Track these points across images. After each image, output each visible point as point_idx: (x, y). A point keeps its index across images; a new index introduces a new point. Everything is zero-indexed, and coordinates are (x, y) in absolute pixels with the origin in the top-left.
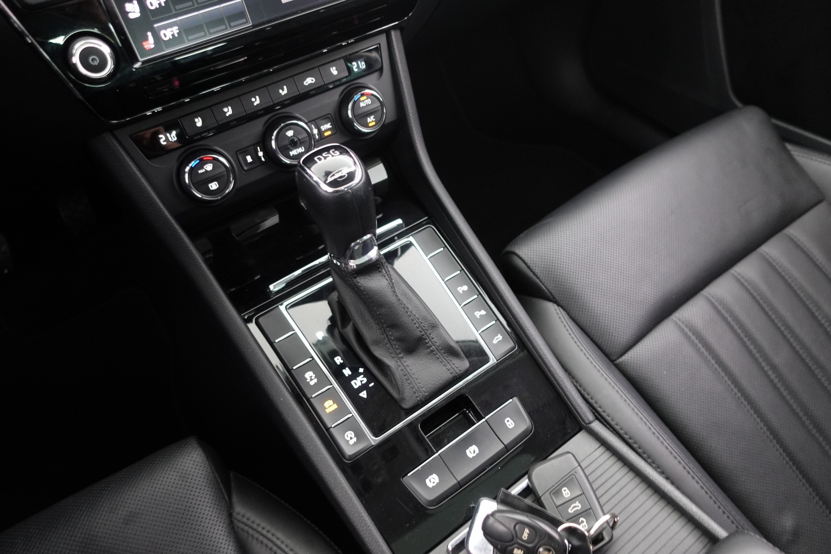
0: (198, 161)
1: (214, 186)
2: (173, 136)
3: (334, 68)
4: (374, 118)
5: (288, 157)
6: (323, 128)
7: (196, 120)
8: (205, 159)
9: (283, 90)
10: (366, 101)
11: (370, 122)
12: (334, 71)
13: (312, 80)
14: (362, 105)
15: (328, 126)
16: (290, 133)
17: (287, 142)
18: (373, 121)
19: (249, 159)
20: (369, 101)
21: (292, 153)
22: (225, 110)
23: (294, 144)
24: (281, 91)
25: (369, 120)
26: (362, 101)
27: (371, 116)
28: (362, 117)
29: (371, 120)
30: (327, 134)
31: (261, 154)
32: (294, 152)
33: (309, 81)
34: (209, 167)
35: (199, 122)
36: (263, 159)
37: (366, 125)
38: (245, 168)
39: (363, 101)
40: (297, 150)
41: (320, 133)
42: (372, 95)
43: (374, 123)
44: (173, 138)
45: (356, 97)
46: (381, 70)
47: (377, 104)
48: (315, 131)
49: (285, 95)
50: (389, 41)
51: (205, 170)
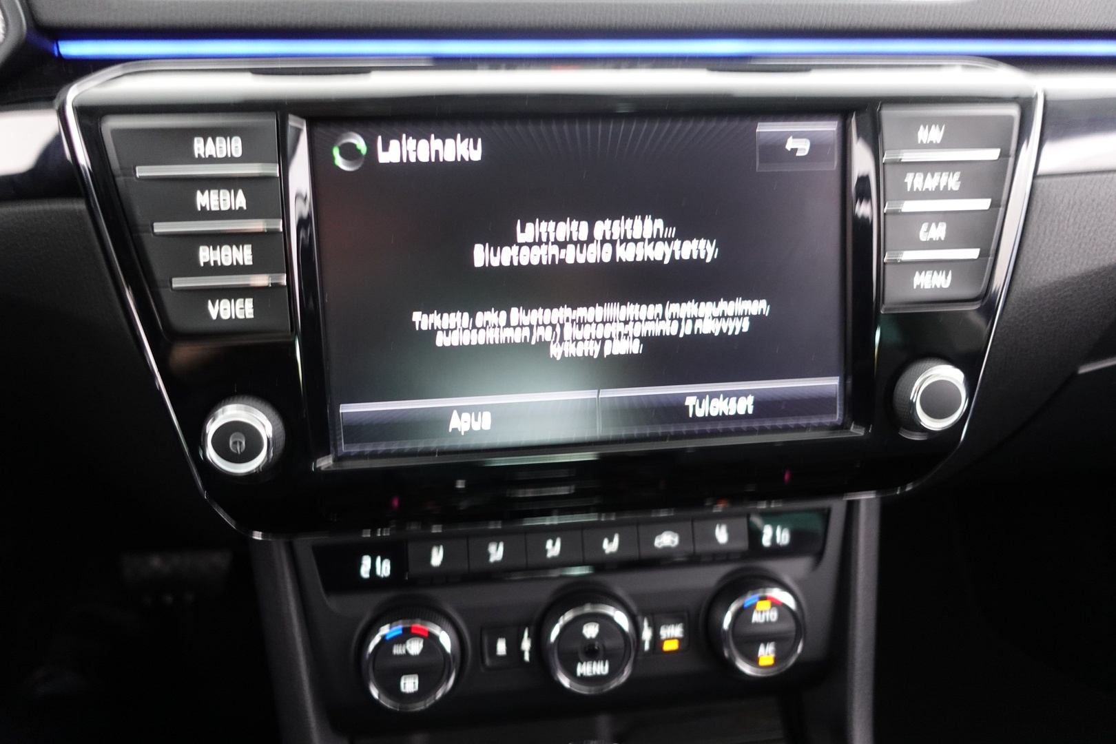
0: (401, 629)
1: (410, 685)
2: (384, 568)
3: (724, 529)
4: (773, 651)
5: (571, 673)
6: (665, 632)
7: (435, 552)
8: (413, 629)
9: (611, 540)
10: (767, 613)
11: (762, 657)
12: (721, 535)
13: (673, 540)
14: (756, 618)
15: (678, 631)
16: (591, 631)
17: (577, 646)
18: (769, 656)
19: (501, 647)
20: (773, 616)
21: (581, 669)
22: (492, 549)
23: (592, 652)
24: (605, 544)
25: (762, 651)
26: (757, 611)
27: (769, 643)
28: (749, 641)
29: (766, 655)
30: (667, 646)
31: (526, 645)
32: (584, 669)
33: (667, 540)
34: (415, 647)
35: (437, 558)
36: (527, 657)
37: (753, 659)
38: (487, 665)
39: (761, 611)
40: (594, 666)
41: (657, 641)
42: (784, 604)
43: (771, 662)
45: (749, 599)
46: (819, 556)
47: (789, 625)
48: (647, 634)
49: (612, 554)
50: (852, 508)
51: (407, 651)
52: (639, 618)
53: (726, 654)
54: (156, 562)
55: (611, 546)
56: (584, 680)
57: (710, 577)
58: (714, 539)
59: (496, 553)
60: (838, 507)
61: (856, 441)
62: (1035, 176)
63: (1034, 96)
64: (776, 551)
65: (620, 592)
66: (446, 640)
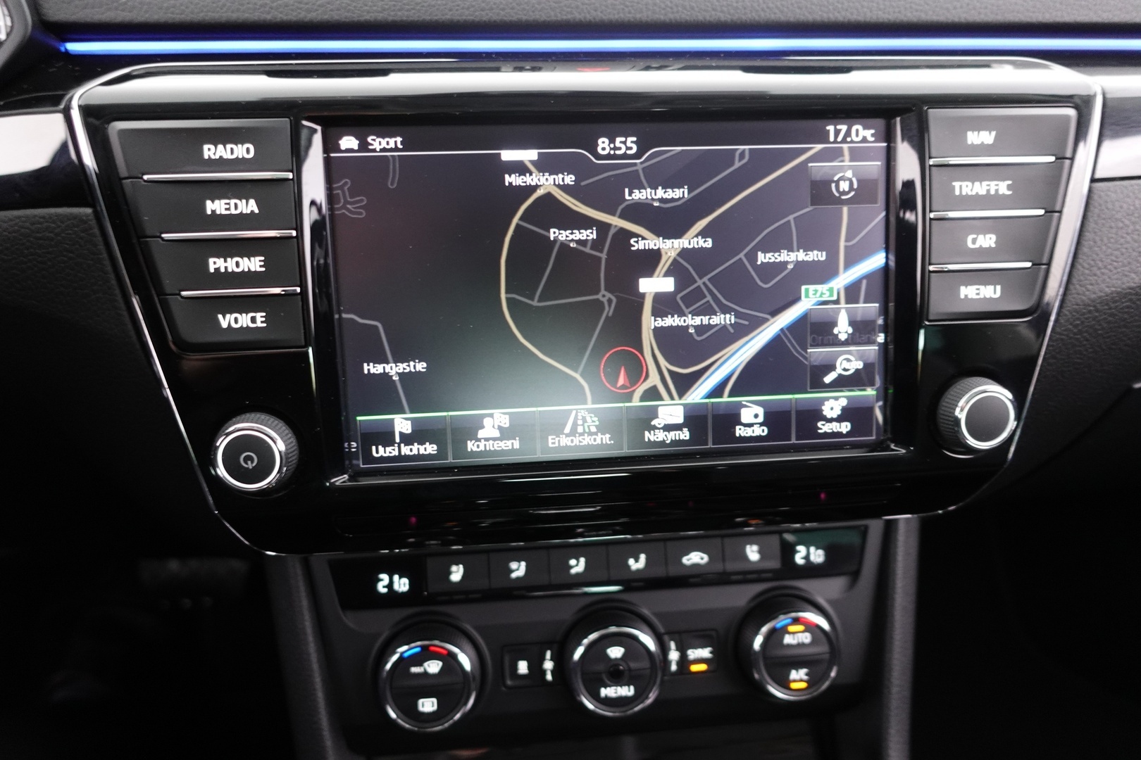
0: (418, 650)
1: (428, 705)
2: (402, 585)
3: (755, 548)
4: (807, 675)
5: (595, 696)
6: (693, 654)
7: (454, 568)
8: (433, 648)
9: (637, 560)
10: (800, 635)
11: (795, 681)
12: (753, 553)
13: (702, 559)
14: (788, 640)
15: (705, 653)
16: (616, 652)
17: (601, 667)
18: (801, 680)
19: (523, 667)
20: (806, 638)
21: (605, 692)
22: (514, 565)
23: (616, 674)
24: (631, 562)
25: (794, 675)
26: (789, 633)
27: (802, 668)
28: (781, 663)
29: (799, 677)
30: (695, 668)
31: (548, 665)
32: (608, 692)
33: (696, 558)
35: (457, 574)
36: (549, 677)
37: (784, 683)
38: (509, 682)
39: (794, 633)
40: (619, 688)
41: (684, 662)
42: (818, 627)
43: (803, 685)
44: (402, 586)
45: (781, 621)
46: (855, 575)
47: (823, 648)
48: (674, 655)
49: (638, 571)
50: (890, 528)
51: (425, 670)
52: (666, 638)
53: (756, 676)
54: (174, 565)
55: (637, 564)
56: (608, 702)
57: (740, 597)
58: (745, 558)
59: (519, 569)
60: (875, 527)
61: (897, 459)
62: (1093, 180)
63: (1092, 93)
64: (810, 571)
65: (646, 612)
66: (465, 661)
